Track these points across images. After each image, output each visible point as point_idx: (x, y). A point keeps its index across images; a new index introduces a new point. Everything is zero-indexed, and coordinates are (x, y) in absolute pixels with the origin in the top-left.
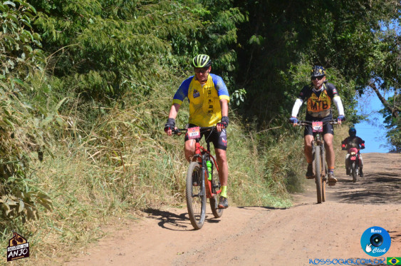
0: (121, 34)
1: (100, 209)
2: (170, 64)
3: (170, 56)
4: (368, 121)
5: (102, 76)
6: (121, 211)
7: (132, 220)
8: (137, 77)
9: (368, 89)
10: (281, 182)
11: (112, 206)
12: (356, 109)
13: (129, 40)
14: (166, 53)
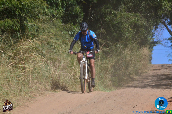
1: (15, 92)
2: (46, 14)
3: (46, 10)
4: (161, 44)
5: (12, 21)
6: (25, 93)
7: (31, 97)
8: (30, 22)
9: (161, 25)
10: (109, 80)
11: (21, 91)
12: (154, 37)
13: (27, 2)
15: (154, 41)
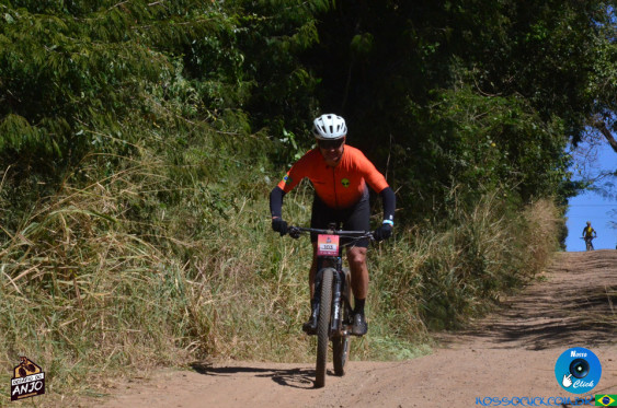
0: (70, 42)
2: (184, 96)
3: (182, 82)
4: (594, 189)
6: (72, 380)
10: (414, 312)
13: (86, 53)
14: (174, 77)
15: (573, 180)
